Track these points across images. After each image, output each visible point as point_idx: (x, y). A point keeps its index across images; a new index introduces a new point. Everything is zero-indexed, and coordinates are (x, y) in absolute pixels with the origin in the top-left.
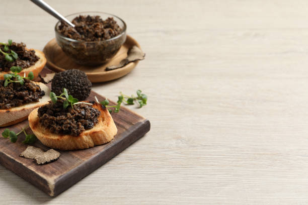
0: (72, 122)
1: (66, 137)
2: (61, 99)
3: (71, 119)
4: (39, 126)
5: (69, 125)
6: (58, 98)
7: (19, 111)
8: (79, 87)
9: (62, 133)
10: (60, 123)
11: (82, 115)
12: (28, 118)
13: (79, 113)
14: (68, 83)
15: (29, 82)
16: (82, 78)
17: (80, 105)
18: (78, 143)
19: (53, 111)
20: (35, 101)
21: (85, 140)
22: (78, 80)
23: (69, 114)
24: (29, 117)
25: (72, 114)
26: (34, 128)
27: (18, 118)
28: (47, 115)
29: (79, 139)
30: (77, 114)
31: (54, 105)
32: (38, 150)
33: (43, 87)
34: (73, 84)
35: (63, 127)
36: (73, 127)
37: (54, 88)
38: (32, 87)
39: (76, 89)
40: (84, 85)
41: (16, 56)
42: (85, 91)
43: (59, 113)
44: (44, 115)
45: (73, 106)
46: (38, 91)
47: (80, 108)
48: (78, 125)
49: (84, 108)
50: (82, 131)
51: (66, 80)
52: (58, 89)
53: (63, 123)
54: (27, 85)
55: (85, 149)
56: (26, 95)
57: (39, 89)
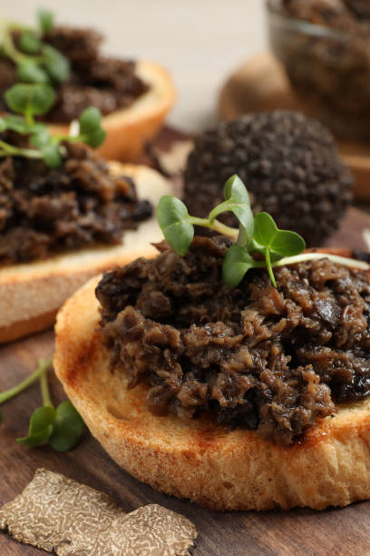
0: (270, 359)
1: (230, 445)
2: (217, 233)
3: (262, 344)
4: (95, 371)
5: (248, 381)
6: (199, 230)
7: (29, 286)
8: (302, 188)
9: (208, 418)
10: (200, 366)
11: (325, 323)
12: (55, 322)
13: (307, 312)
14: (254, 165)
15: (83, 156)
16: (314, 145)
17: (311, 268)
18: (292, 480)
19: (170, 293)
20: (104, 240)
21: (335, 464)
22: (300, 153)
23: (252, 316)
24: (60, 317)
25: (271, 318)
26: (71, 376)
27: (26, 317)
28: (137, 314)
29: (303, 460)
30: (296, 318)
31: (177, 265)
32: (86, 499)
33: (148, 185)
34: (273, 170)
35: (217, 391)
36: (274, 390)
37: (192, 186)
38: (94, 180)
39: (287, 191)
40: (323, 178)
41: (61, 67)
42: (326, 206)
43: (202, 310)
44: (121, 315)
45: (277, 270)
46: (125, 196)
47: (312, 283)
48: (302, 383)
49: (332, 284)
50: (320, 414)
51: (242, 155)
52: (207, 193)
53: (215, 368)
54: (74, 170)
55: (331, 509)
56: (65, 213)
57: (129, 192)
